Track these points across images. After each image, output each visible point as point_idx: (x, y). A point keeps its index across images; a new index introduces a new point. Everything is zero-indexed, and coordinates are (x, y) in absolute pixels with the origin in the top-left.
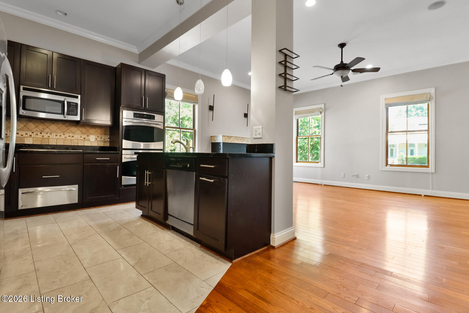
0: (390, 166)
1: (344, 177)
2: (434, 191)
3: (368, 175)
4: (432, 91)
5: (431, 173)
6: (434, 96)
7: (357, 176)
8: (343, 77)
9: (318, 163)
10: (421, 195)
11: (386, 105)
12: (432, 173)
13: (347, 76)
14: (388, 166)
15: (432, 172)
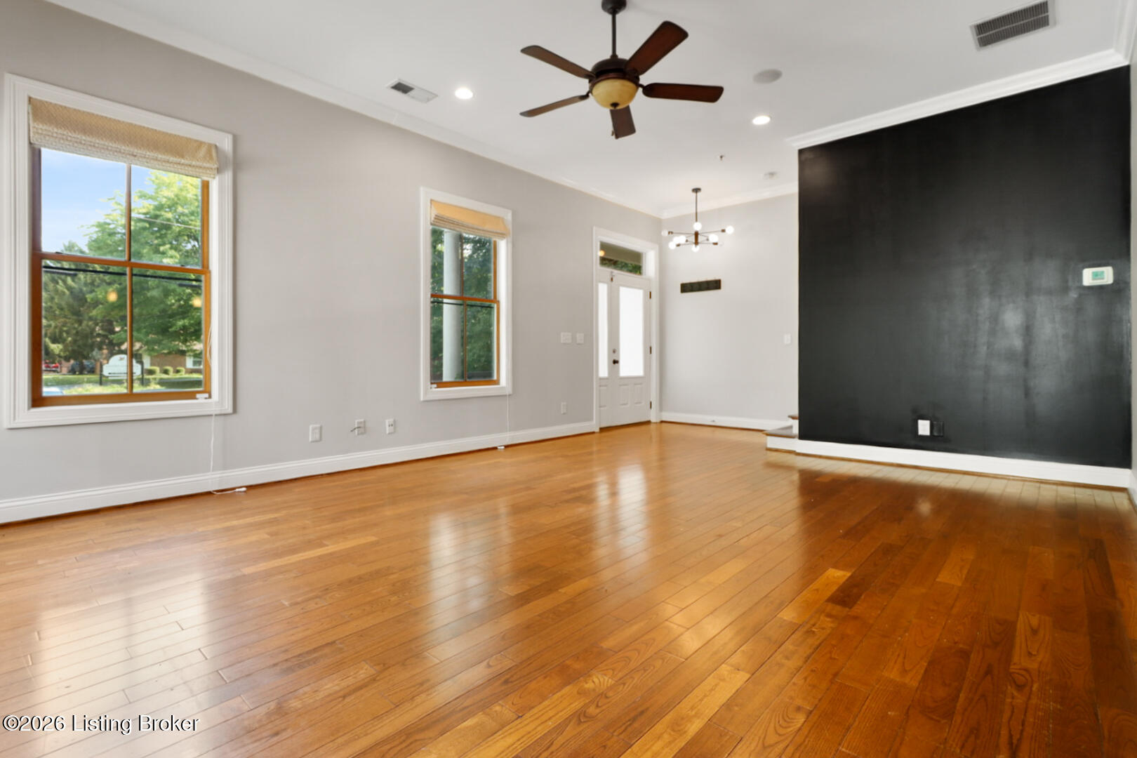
0: (438, 387)
1: (321, 439)
7: (362, 428)
8: (618, 108)
13: (627, 109)
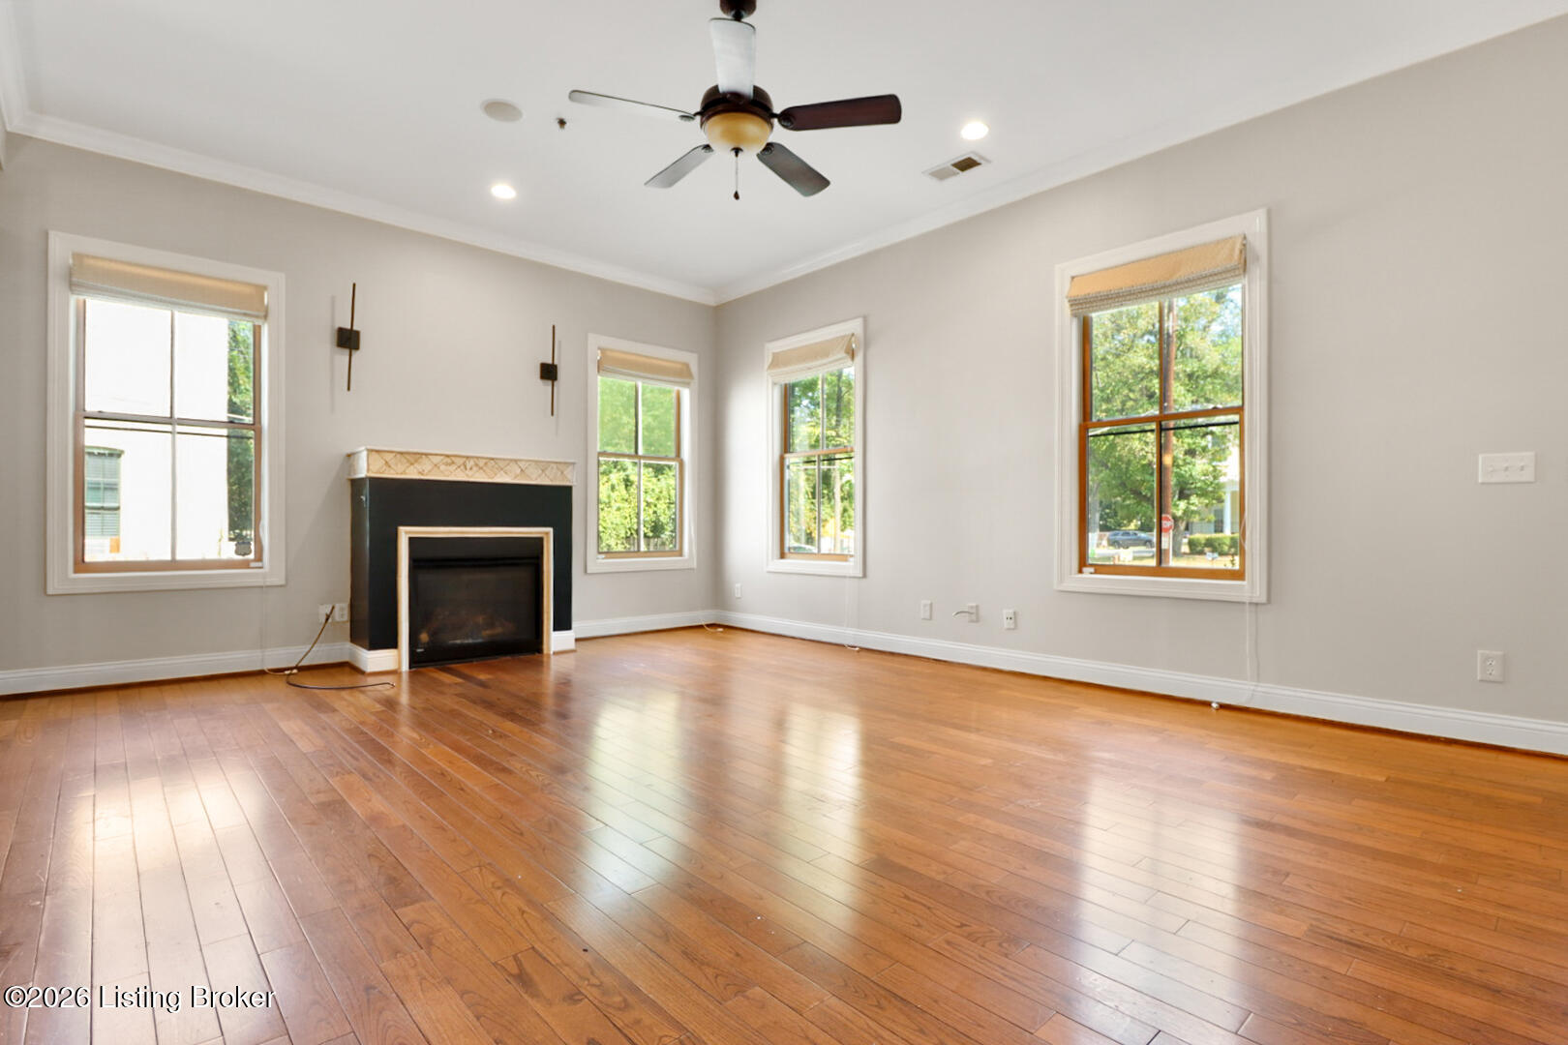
0: (1096, 572)
1: (931, 618)
2: (1264, 688)
3: (1008, 612)
4: (1254, 225)
5: (1250, 603)
6: (1260, 244)
7: (974, 615)
9: (846, 561)
10: (1208, 704)
11: (1075, 303)
12: (1257, 604)
14: (1085, 569)
15: (1254, 601)
